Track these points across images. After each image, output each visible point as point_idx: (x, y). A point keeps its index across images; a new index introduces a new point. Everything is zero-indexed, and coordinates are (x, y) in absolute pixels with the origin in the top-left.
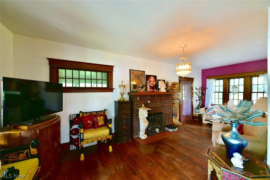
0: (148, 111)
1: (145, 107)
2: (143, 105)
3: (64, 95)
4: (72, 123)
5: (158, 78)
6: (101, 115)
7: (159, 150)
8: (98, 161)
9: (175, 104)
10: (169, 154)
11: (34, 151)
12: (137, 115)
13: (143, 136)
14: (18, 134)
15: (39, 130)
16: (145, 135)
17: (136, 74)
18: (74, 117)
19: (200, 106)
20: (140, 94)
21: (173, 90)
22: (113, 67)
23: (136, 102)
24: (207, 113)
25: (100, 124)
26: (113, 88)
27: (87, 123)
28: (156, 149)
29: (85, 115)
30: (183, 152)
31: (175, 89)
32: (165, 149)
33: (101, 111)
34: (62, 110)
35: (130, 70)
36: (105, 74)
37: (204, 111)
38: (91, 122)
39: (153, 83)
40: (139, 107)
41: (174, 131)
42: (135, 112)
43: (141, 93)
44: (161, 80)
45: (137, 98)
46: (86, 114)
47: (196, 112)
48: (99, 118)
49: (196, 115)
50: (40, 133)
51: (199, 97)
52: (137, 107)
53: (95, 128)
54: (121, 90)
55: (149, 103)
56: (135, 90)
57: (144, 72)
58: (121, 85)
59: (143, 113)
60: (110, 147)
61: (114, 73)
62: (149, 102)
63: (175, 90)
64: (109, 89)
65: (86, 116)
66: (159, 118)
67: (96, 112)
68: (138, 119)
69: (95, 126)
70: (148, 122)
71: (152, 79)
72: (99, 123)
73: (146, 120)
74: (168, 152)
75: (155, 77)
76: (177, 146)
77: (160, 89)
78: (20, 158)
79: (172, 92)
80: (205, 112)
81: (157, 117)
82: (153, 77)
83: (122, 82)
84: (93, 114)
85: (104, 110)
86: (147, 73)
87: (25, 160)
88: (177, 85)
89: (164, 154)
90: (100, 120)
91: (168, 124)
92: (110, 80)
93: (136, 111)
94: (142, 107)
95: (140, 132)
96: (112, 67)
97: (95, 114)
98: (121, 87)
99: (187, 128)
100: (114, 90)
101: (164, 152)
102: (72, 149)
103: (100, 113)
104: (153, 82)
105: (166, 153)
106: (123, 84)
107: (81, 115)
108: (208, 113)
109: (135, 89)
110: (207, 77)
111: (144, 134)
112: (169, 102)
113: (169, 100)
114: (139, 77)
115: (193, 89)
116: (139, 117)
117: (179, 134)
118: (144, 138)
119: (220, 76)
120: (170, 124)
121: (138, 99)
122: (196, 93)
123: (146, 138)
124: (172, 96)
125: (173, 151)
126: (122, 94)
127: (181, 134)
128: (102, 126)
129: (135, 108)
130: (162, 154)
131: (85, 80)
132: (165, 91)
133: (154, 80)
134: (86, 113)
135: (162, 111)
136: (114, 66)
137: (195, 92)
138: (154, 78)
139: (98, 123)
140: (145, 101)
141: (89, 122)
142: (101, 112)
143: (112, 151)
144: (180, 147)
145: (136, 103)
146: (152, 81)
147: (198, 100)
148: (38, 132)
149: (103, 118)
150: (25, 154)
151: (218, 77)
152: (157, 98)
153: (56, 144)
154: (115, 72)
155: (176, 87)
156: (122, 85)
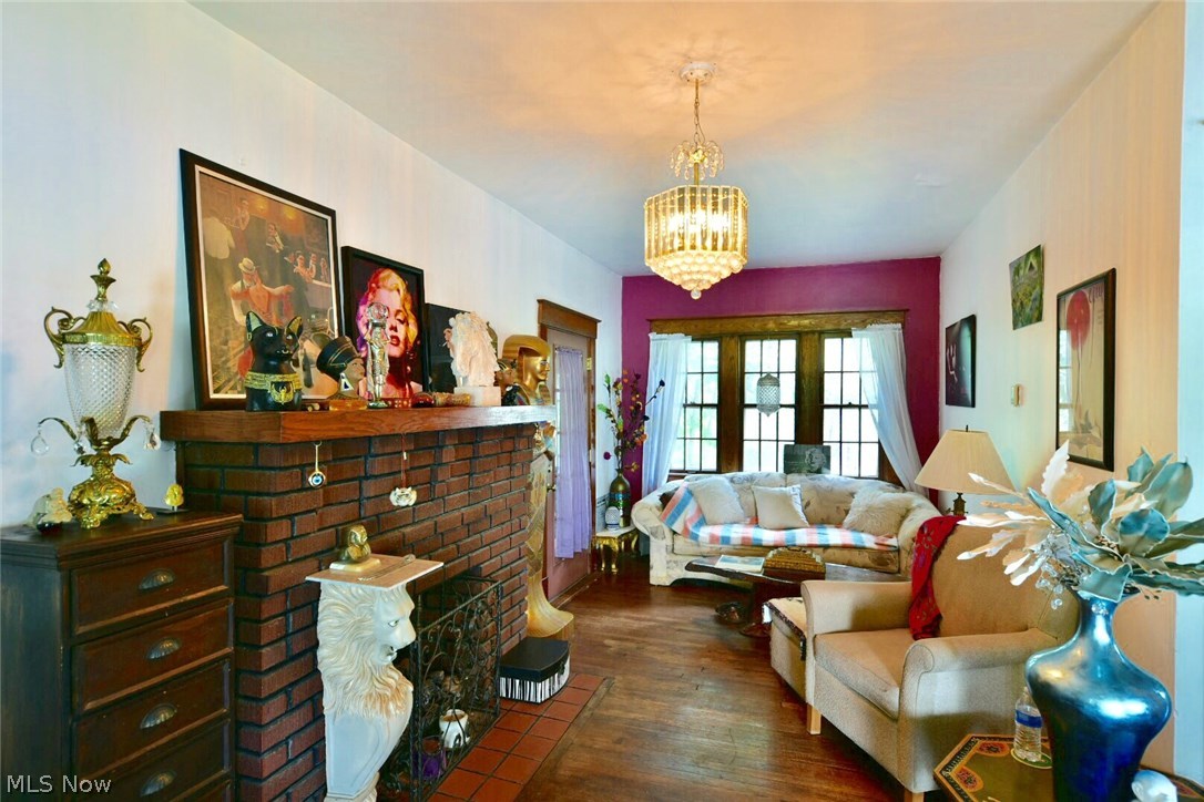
1: (377, 553)
2: (359, 534)
5: (433, 295)
9: (534, 489)
17: (258, 222)
19: (621, 488)
20: (335, 431)
23: (290, 517)
24: (673, 523)
31: (527, 383)
35: (188, 160)
37: (658, 513)
39: (401, 334)
40: (314, 563)
41: (557, 688)
42: (275, 622)
43: (341, 417)
45: (307, 468)
47: (606, 526)
49: (607, 542)
51: (618, 436)
52: (292, 569)
54: (80, 382)
57: (332, 213)
63: (529, 389)
66: (471, 626)
71: (392, 293)
75: (414, 279)
80: (662, 519)
82: (393, 280)
86: (352, 234)
88: (540, 359)
94: (353, 552)
98: (92, 344)
99: (607, 642)
104: (400, 317)
108: (678, 527)
109: (277, 371)
110: (651, 321)
112: (510, 478)
113: (511, 463)
114: (284, 253)
115: (594, 388)
117: (597, 706)
119: (707, 323)
121: (312, 481)
122: (606, 410)
126: (101, 444)
129: (276, 576)
133: (408, 306)
135: (475, 559)
137: (601, 407)
138: (408, 289)
145: (286, 523)
146: (392, 309)
147: (612, 453)
151: (701, 324)
152: (449, 455)
156: (99, 322)
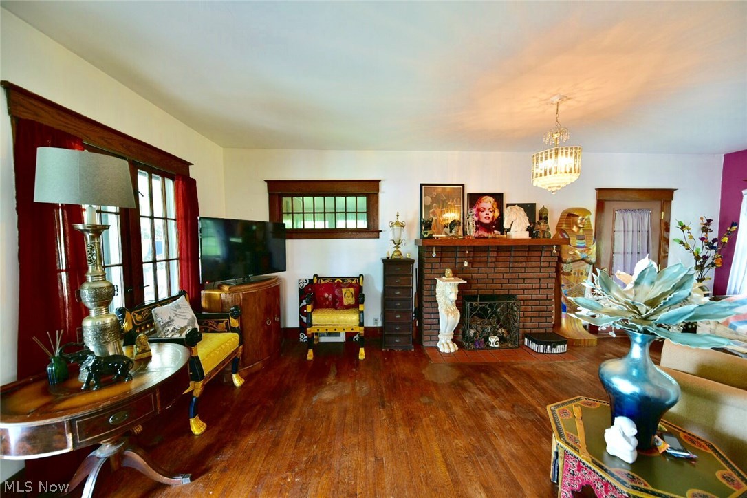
0: (460, 286)
1: (453, 277)
2: (448, 271)
3: (289, 243)
4: (303, 293)
5: (506, 201)
6: (351, 285)
7: (467, 383)
8: (333, 368)
10: (488, 397)
11: (234, 323)
12: (433, 294)
13: (445, 344)
14: (218, 296)
15: (243, 294)
16: (451, 345)
17: (438, 194)
18: (305, 284)
20: (438, 244)
21: (565, 232)
22: (380, 183)
23: (431, 263)
25: (346, 302)
26: (380, 229)
27: (324, 297)
28: (462, 378)
29: (322, 282)
30: (533, 402)
31: (574, 229)
32: (485, 383)
33: (352, 278)
34: (285, 270)
35: (421, 185)
36: (362, 200)
38: (330, 297)
39: (491, 215)
41: (548, 351)
42: (427, 286)
43: (441, 241)
44: (514, 205)
45: (433, 252)
46: (324, 280)
48: (344, 290)
50: (243, 299)
51: (697, 258)
52: (431, 276)
53: (336, 308)
54: (394, 233)
55: (466, 268)
56: (427, 233)
57: (463, 185)
58: (394, 221)
59: (446, 290)
60: (362, 351)
61: (382, 197)
62: (466, 264)
63: (573, 232)
64: (372, 231)
65: (325, 284)
67: (344, 279)
68: (434, 304)
69: (336, 304)
70: (459, 313)
71: (488, 203)
72: (345, 300)
73: (454, 308)
74: (489, 391)
75: (498, 197)
76: (529, 386)
77: (509, 230)
78: (220, 329)
79: (561, 237)
81: (491, 306)
82: (489, 198)
83: (398, 216)
84: (336, 281)
85: (358, 276)
86: (471, 189)
87: (225, 332)
88: (580, 218)
89: (474, 393)
90: (346, 295)
91: (534, 331)
92: (372, 211)
93: (431, 285)
94: (445, 276)
95: (439, 336)
96: (375, 183)
97: (341, 281)
98: (395, 227)
100: (381, 233)
101: (478, 388)
102: (302, 340)
103: (349, 281)
104: (491, 210)
105: (482, 392)
106: (400, 220)
107: (315, 281)
111: (449, 341)
112: (540, 267)
113: (540, 261)
115: (668, 230)
116: (437, 299)
117: (559, 363)
118: (447, 351)
120: (542, 331)
121: (434, 255)
122: (681, 243)
123: (452, 351)
124: (552, 252)
125: (505, 394)
126: (397, 244)
127: (572, 364)
128: (349, 307)
129: (428, 276)
130: (469, 392)
131: (323, 214)
132: (526, 235)
133: (495, 206)
134: (324, 278)
135: (512, 292)
136: (380, 181)
137: (676, 240)
138: (495, 201)
139: (341, 299)
140: (458, 260)
141: (326, 295)
142: (353, 280)
143: (364, 360)
144: (536, 392)
146: (487, 208)
147: (693, 268)
148: (241, 297)
149: (353, 292)
150: (224, 324)
152: (495, 254)
153: (269, 323)
154: (384, 192)
155: (579, 222)
156: (397, 223)
